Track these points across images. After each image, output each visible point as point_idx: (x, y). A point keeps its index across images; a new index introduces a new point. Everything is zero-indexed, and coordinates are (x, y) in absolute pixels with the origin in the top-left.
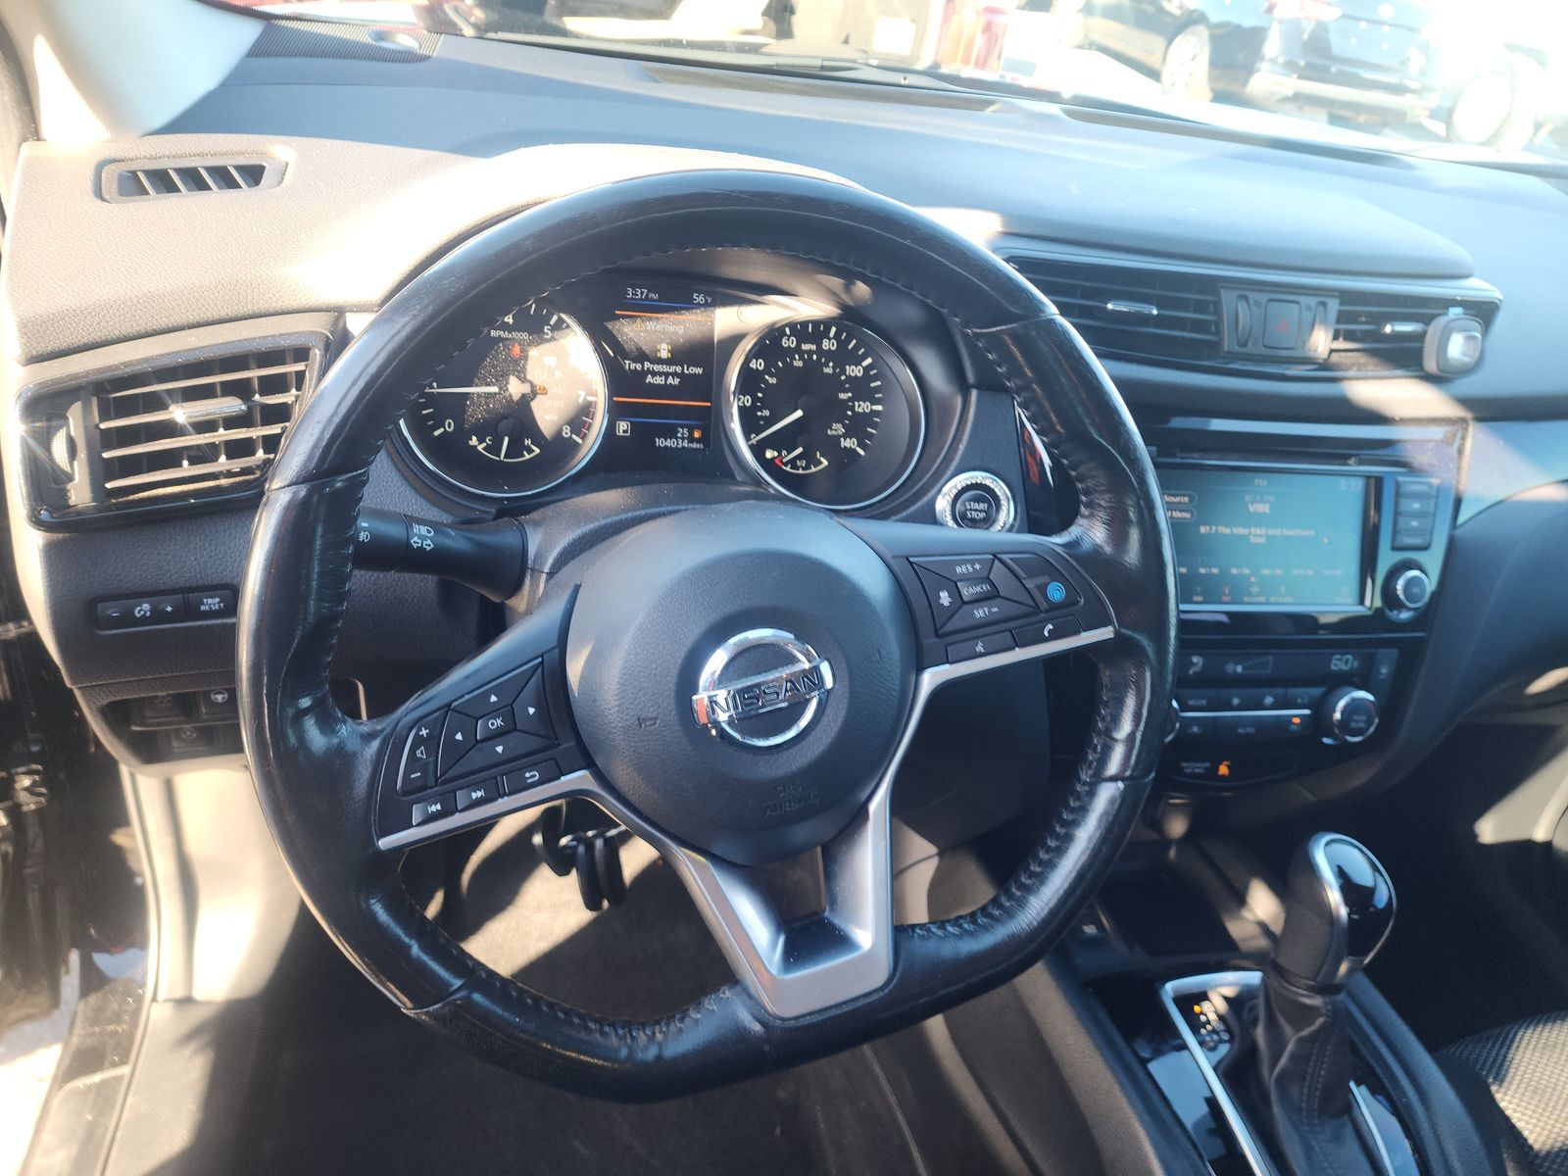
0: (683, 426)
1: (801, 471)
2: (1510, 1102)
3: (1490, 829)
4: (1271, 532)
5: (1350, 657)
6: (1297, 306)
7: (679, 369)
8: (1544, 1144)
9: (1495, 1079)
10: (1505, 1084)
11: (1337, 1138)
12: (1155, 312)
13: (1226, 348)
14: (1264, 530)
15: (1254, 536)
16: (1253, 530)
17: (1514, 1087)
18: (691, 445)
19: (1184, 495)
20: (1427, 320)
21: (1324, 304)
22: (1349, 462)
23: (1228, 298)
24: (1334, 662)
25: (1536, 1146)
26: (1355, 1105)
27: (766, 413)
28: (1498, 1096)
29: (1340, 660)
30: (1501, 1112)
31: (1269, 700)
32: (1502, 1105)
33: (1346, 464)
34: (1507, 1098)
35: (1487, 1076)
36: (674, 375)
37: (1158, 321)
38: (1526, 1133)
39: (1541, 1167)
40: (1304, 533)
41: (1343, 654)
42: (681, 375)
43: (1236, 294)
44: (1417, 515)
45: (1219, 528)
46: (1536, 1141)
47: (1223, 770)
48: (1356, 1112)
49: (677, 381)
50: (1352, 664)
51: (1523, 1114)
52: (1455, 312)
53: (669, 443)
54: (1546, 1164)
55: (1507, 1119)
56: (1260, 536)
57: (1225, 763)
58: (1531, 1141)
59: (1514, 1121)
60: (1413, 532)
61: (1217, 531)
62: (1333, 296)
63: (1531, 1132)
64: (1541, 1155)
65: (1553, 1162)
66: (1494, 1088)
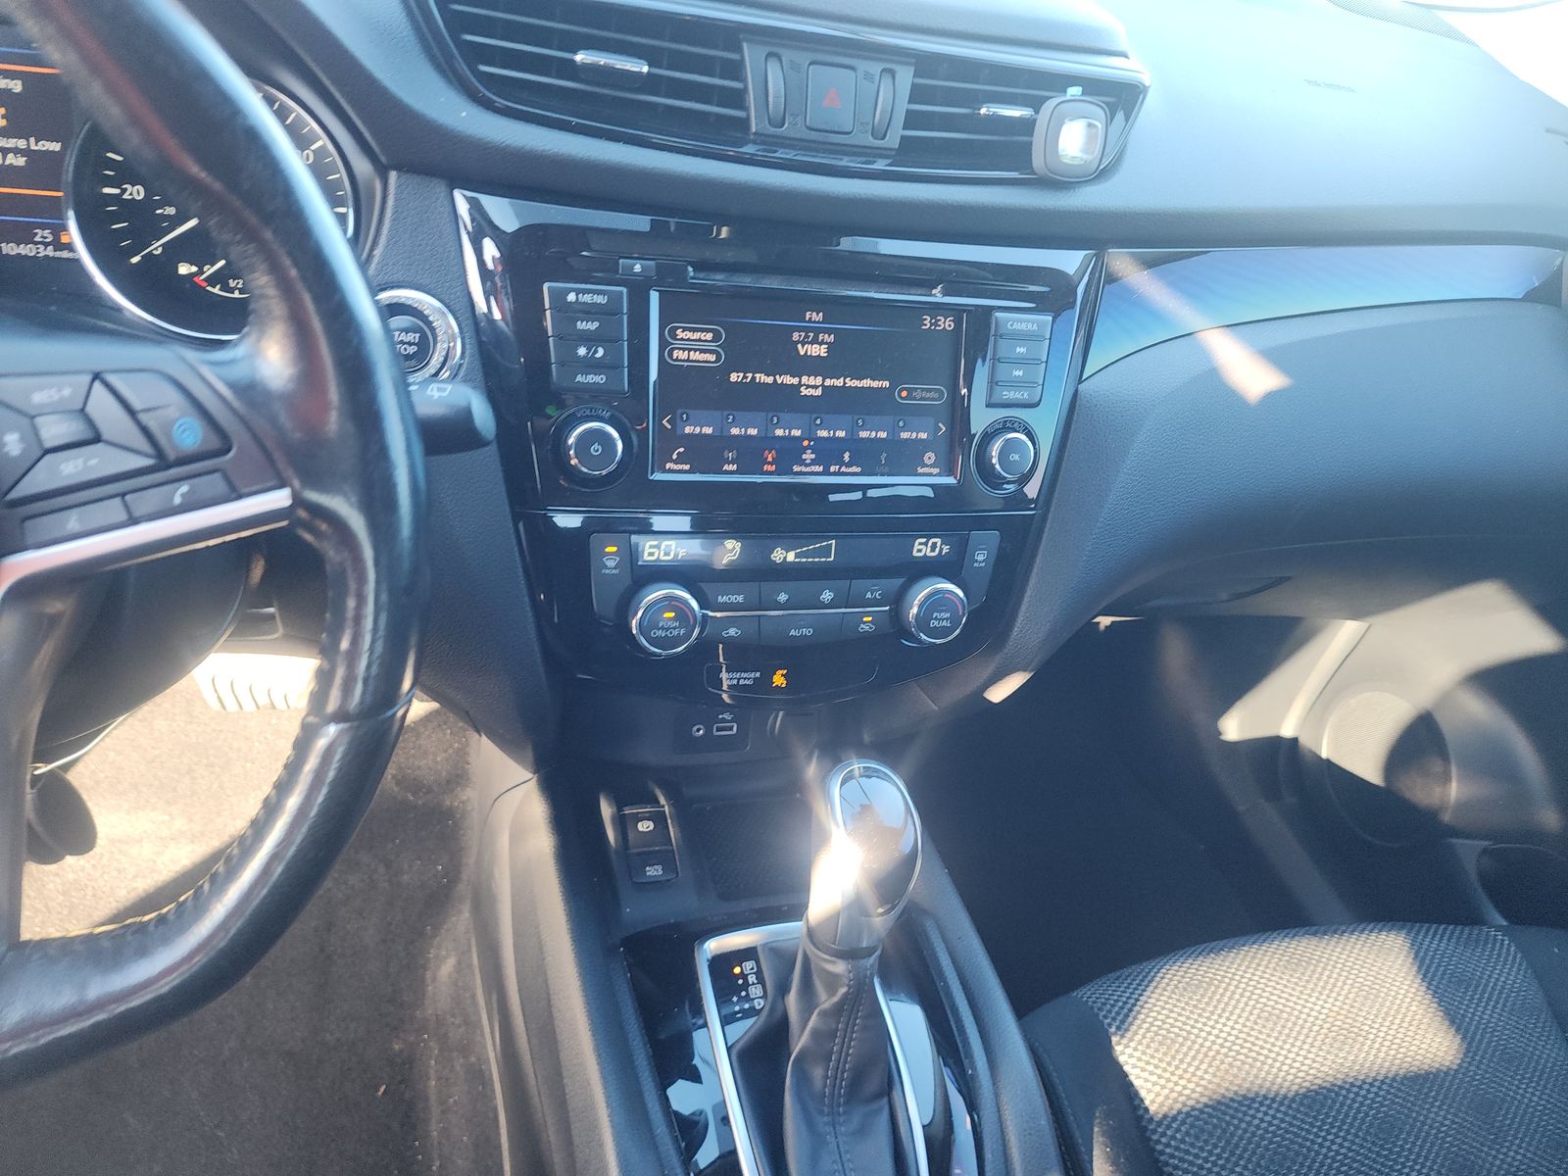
0: (43, 227)
1: (236, 295)
2: (1131, 1056)
3: (1234, 727)
4: (828, 382)
5: (938, 541)
6: (852, 73)
7: (22, 144)
8: (1162, 1105)
9: (1118, 1028)
10: (1129, 1035)
11: (862, 1131)
12: (645, 69)
13: (754, 130)
14: (819, 379)
15: (808, 387)
16: (804, 379)
17: (1138, 1037)
18: (58, 254)
19: (707, 331)
20: (1036, 104)
21: (892, 73)
22: (934, 291)
23: (751, 55)
24: (917, 546)
25: (1152, 1109)
26: (898, 1085)
27: (171, 211)
28: (1118, 1049)
29: (926, 544)
30: (1119, 1067)
31: (827, 596)
32: (1122, 1059)
33: (930, 295)
34: (1129, 1051)
35: (1110, 1025)
36: (16, 151)
37: (649, 83)
38: (1143, 1093)
39: (1154, 1131)
40: (875, 384)
41: (929, 537)
42: (26, 152)
43: (763, 51)
44: (1020, 362)
45: (758, 376)
46: (1153, 1102)
47: (779, 680)
48: (896, 1094)
49: (21, 161)
50: (941, 550)
51: (1143, 1070)
52: (1074, 91)
53: (25, 250)
54: (1160, 1130)
55: (1126, 1075)
56: (815, 387)
57: (781, 672)
58: (1147, 1103)
59: (1132, 1078)
60: (1016, 384)
61: (754, 378)
62: (908, 64)
63: (1149, 1091)
64: (1156, 1119)
65: (1169, 1127)
66: (1114, 1039)
